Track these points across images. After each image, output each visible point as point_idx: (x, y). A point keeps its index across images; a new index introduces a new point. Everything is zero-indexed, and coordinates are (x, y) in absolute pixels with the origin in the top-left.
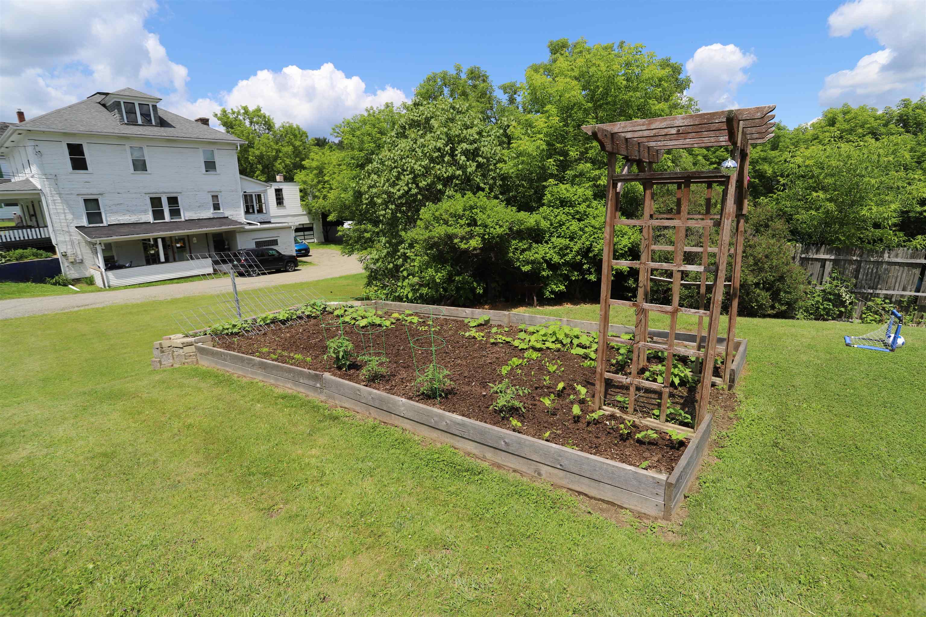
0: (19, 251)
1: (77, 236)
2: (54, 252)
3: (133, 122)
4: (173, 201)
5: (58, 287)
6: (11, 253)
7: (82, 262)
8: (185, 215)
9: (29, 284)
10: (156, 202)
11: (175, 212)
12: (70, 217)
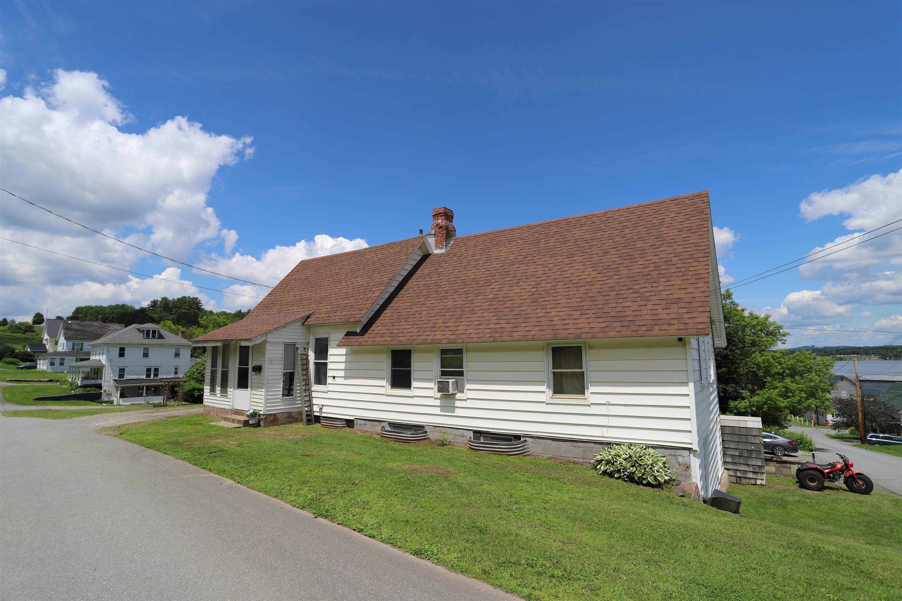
0: (89, 388)
1: (112, 383)
2: (101, 390)
3: (148, 336)
4: (156, 370)
5: (99, 404)
6: (86, 389)
7: (111, 394)
8: (160, 376)
9: (89, 402)
10: (149, 370)
11: (156, 375)
12: (112, 375)
